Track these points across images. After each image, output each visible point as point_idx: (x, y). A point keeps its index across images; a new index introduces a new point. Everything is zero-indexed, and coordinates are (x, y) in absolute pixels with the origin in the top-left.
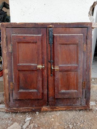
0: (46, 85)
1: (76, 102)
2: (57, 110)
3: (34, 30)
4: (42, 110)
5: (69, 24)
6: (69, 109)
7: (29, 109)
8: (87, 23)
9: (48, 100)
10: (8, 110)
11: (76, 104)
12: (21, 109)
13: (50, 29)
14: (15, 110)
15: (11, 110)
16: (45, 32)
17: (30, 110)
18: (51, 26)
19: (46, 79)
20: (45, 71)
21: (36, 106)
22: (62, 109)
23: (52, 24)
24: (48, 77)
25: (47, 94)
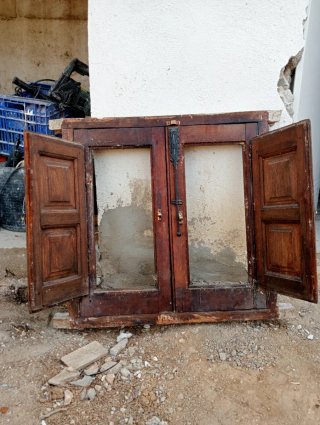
0: (167, 258)
1: (242, 301)
2: (195, 321)
3: (135, 133)
4: (160, 322)
5: (215, 117)
6: (224, 320)
7: (127, 320)
8: (258, 113)
9: (172, 296)
10: (75, 325)
11: (242, 307)
12: (108, 319)
13: (173, 129)
14: (92, 323)
15: (84, 323)
16: (161, 136)
17: (129, 324)
18: (173, 122)
19: (166, 244)
20: (164, 224)
21: (143, 312)
22: (208, 319)
23: (177, 118)
24: (170, 241)
25: (169, 282)
